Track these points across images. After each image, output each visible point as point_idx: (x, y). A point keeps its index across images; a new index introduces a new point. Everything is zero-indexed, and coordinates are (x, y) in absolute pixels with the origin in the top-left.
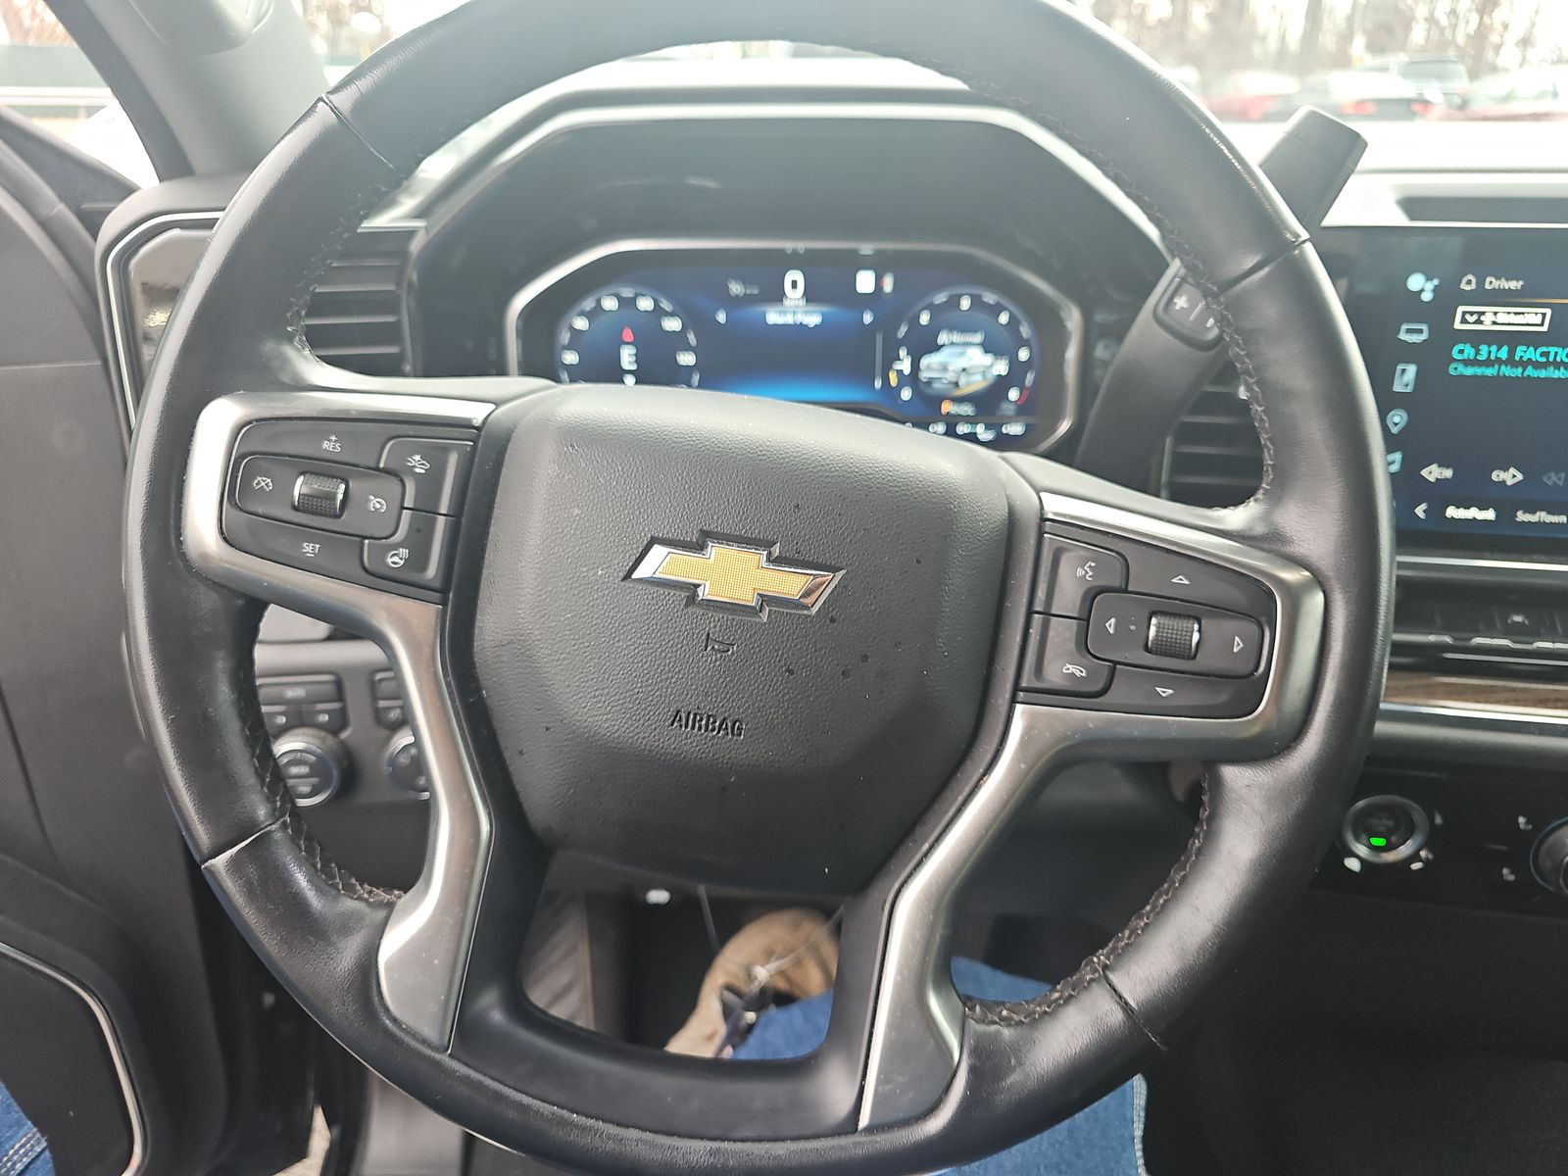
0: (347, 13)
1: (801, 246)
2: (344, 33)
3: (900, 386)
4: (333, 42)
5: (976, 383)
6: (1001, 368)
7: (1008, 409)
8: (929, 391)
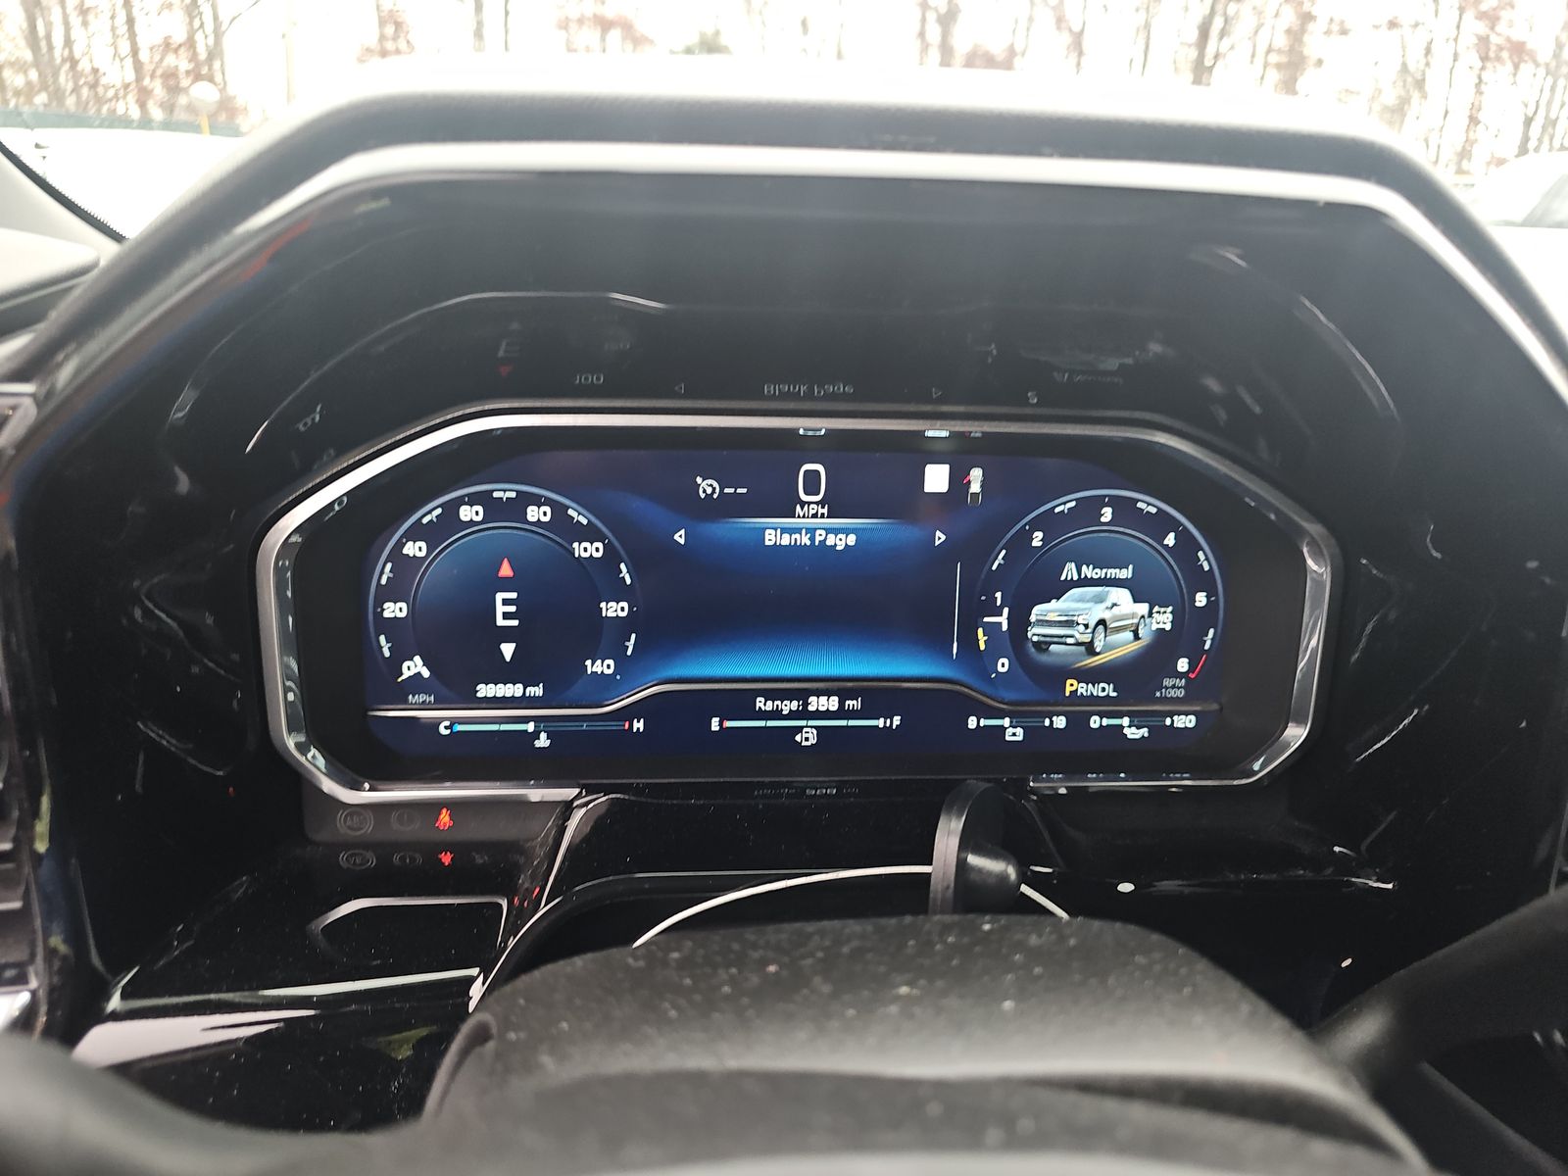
0: (185, 82)
1: (822, 425)
2: (183, 100)
3: (994, 652)
4: (169, 107)
5: (1120, 647)
6: (1164, 619)
7: (1173, 687)
8: (1043, 658)
